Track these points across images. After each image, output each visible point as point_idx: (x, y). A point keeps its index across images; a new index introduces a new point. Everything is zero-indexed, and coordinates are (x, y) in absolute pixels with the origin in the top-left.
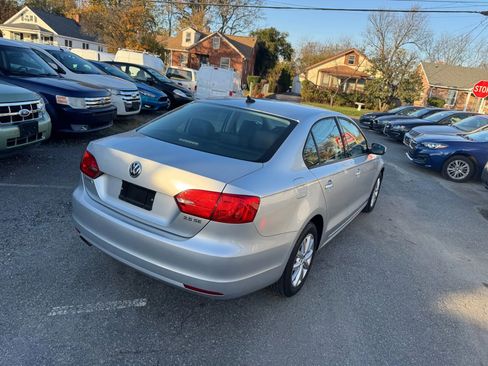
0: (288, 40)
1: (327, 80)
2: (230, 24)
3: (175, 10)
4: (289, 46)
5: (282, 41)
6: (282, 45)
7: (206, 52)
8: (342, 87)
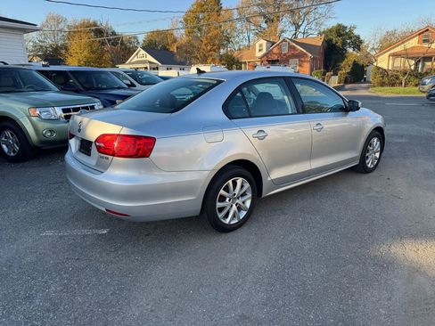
0: (356, 32)
1: (399, 63)
2: (302, 29)
3: (253, 28)
4: (358, 37)
5: (350, 35)
6: (350, 38)
7: (276, 58)
8: (416, 67)
